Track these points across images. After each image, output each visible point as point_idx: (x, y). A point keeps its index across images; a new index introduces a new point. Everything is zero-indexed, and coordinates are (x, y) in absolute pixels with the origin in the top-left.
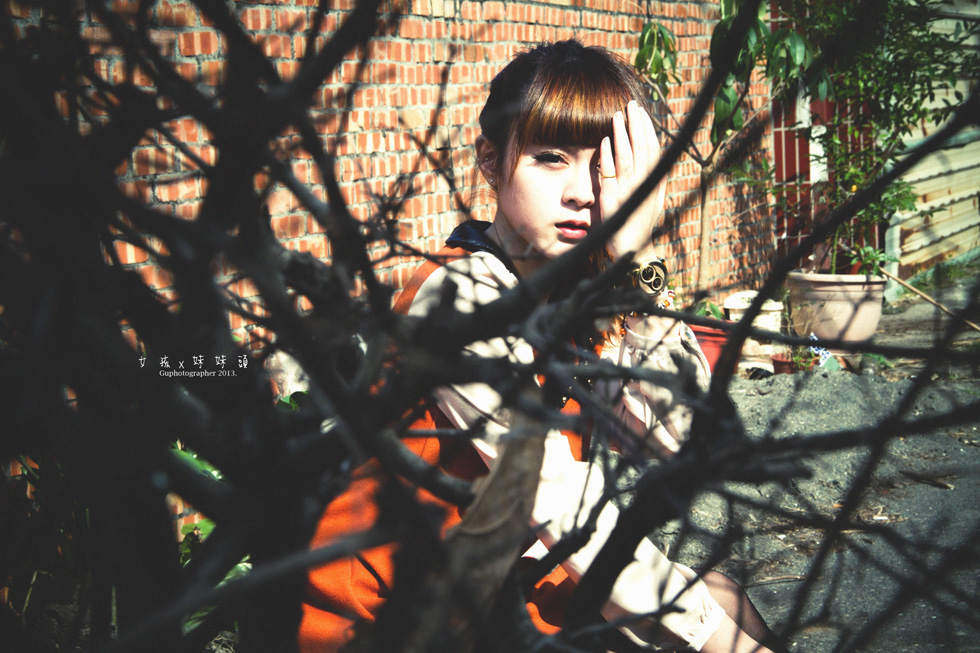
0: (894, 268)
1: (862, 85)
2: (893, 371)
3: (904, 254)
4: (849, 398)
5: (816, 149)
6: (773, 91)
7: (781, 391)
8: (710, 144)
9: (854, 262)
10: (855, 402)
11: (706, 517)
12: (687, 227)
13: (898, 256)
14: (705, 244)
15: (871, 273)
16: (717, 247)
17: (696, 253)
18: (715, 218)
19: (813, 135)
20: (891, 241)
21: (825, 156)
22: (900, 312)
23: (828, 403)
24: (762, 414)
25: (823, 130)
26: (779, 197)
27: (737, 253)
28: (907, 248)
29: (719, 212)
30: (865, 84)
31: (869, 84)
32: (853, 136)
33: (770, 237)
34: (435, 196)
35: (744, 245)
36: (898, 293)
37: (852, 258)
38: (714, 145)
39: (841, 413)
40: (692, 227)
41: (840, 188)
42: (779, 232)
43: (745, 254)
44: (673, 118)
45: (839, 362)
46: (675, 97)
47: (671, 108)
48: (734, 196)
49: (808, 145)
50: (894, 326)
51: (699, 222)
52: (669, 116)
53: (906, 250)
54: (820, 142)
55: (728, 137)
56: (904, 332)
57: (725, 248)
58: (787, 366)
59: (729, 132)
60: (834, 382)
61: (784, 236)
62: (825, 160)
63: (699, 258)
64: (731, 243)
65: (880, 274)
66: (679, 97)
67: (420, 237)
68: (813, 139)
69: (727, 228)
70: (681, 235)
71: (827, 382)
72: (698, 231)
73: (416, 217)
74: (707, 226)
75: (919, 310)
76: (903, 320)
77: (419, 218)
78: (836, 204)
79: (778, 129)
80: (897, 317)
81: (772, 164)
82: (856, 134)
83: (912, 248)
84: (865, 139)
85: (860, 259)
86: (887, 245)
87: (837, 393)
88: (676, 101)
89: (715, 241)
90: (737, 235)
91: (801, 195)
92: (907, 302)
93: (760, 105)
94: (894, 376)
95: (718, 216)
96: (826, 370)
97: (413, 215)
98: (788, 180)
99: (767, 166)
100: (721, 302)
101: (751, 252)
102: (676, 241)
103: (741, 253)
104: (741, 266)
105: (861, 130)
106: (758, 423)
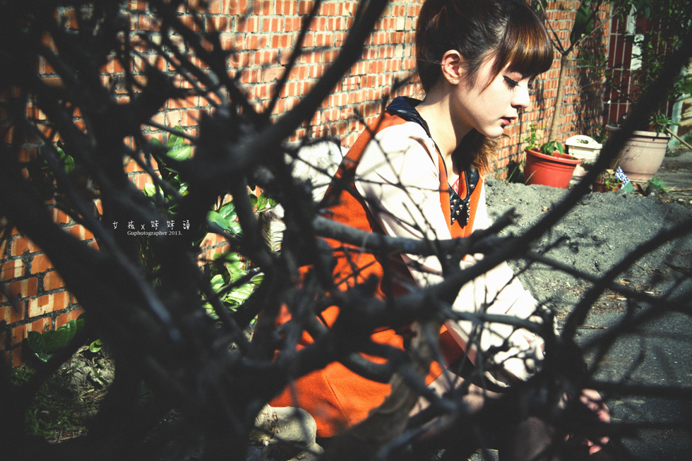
0: (676, 129)
1: (671, 11)
2: (668, 195)
3: (683, 119)
4: (638, 212)
5: (636, 50)
6: (614, 11)
7: (596, 204)
8: (569, 42)
9: (651, 123)
10: (641, 215)
11: (539, 282)
12: (548, 92)
13: (679, 122)
14: (559, 105)
15: (660, 132)
16: (566, 106)
17: (552, 109)
18: (566, 88)
19: (635, 41)
20: (677, 110)
21: (641, 55)
22: (676, 156)
23: (625, 214)
24: (582, 219)
25: (642, 38)
26: (608, 78)
27: (577, 111)
28: (685, 115)
29: (569, 84)
30: (673, 12)
31: (676, 12)
32: (661, 43)
33: (600, 102)
34: (392, 60)
35: (583, 107)
36: (676, 144)
37: (650, 121)
38: (571, 42)
39: (632, 221)
40: (551, 91)
41: (648, 76)
42: (606, 99)
43: (583, 112)
44: (548, 22)
45: (634, 186)
46: (551, 9)
47: (548, 16)
48: (580, 74)
49: (632, 47)
50: (671, 165)
51: (557, 89)
52: (546, 21)
53: (685, 117)
54: (639, 46)
55: (581, 38)
56: (677, 170)
57: (570, 107)
58: (601, 187)
59: (583, 35)
60: (630, 201)
61: (609, 102)
62: (641, 57)
63: (554, 112)
64: (574, 105)
65: (666, 132)
66: (554, 9)
67: (380, 86)
68: (635, 43)
69: (574, 94)
70: (544, 97)
71: (625, 201)
72: (555, 95)
73: (379, 73)
74: (561, 93)
75: (688, 156)
76: (677, 161)
77: (381, 74)
78: (644, 86)
79: (614, 34)
80: (674, 159)
81: (607, 56)
82: (663, 43)
83: (688, 116)
84: (667, 47)
85: (655, 122)
86: (673, 113)
87: (631, 208)
88: (551, 11)
89: (565, 102)
90: (579, 99)
91: (623, 78)
92: (681, 150)
93: (604, 17)
94: (668, 199)
95: (569, 86)
96: (625, 193)
97: (377, 72)
98: (616, 67)
99: (604, 57)
100: (564, 141)
101: (586, 110)
102: (540, 101)
103: (580, 111)
104: (579, 119)
105: (666, 40)
106: (579, 224)
